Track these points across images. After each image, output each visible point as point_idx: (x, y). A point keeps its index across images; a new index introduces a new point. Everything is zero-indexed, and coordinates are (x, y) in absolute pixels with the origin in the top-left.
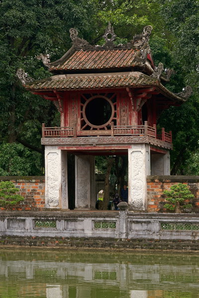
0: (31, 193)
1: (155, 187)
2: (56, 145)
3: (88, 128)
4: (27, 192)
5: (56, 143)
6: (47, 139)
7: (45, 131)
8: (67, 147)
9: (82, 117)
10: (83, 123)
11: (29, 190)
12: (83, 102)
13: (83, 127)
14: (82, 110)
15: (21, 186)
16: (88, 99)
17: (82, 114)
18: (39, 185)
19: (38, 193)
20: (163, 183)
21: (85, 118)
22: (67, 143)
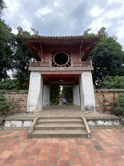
0: (18, 100)
1: (99, 96)
2: (38, 71)
3: (56, 66)
4: (16, 99)
5: (38, 70)
6: (33, 68)
7: (32, 64)
8: (45, 73)
9: (53, 61)
10: (53, 63)
11: (17, 99)
12: (53, 54)
13: (53, 66)
14: (52, 58)
15: (12, 96)
16: (56, 53)
17: (52, 60)
18: (25, 95)
19: (23, 101)
20: (103, 93)
21: (54, 61)
22: (45, 70)
